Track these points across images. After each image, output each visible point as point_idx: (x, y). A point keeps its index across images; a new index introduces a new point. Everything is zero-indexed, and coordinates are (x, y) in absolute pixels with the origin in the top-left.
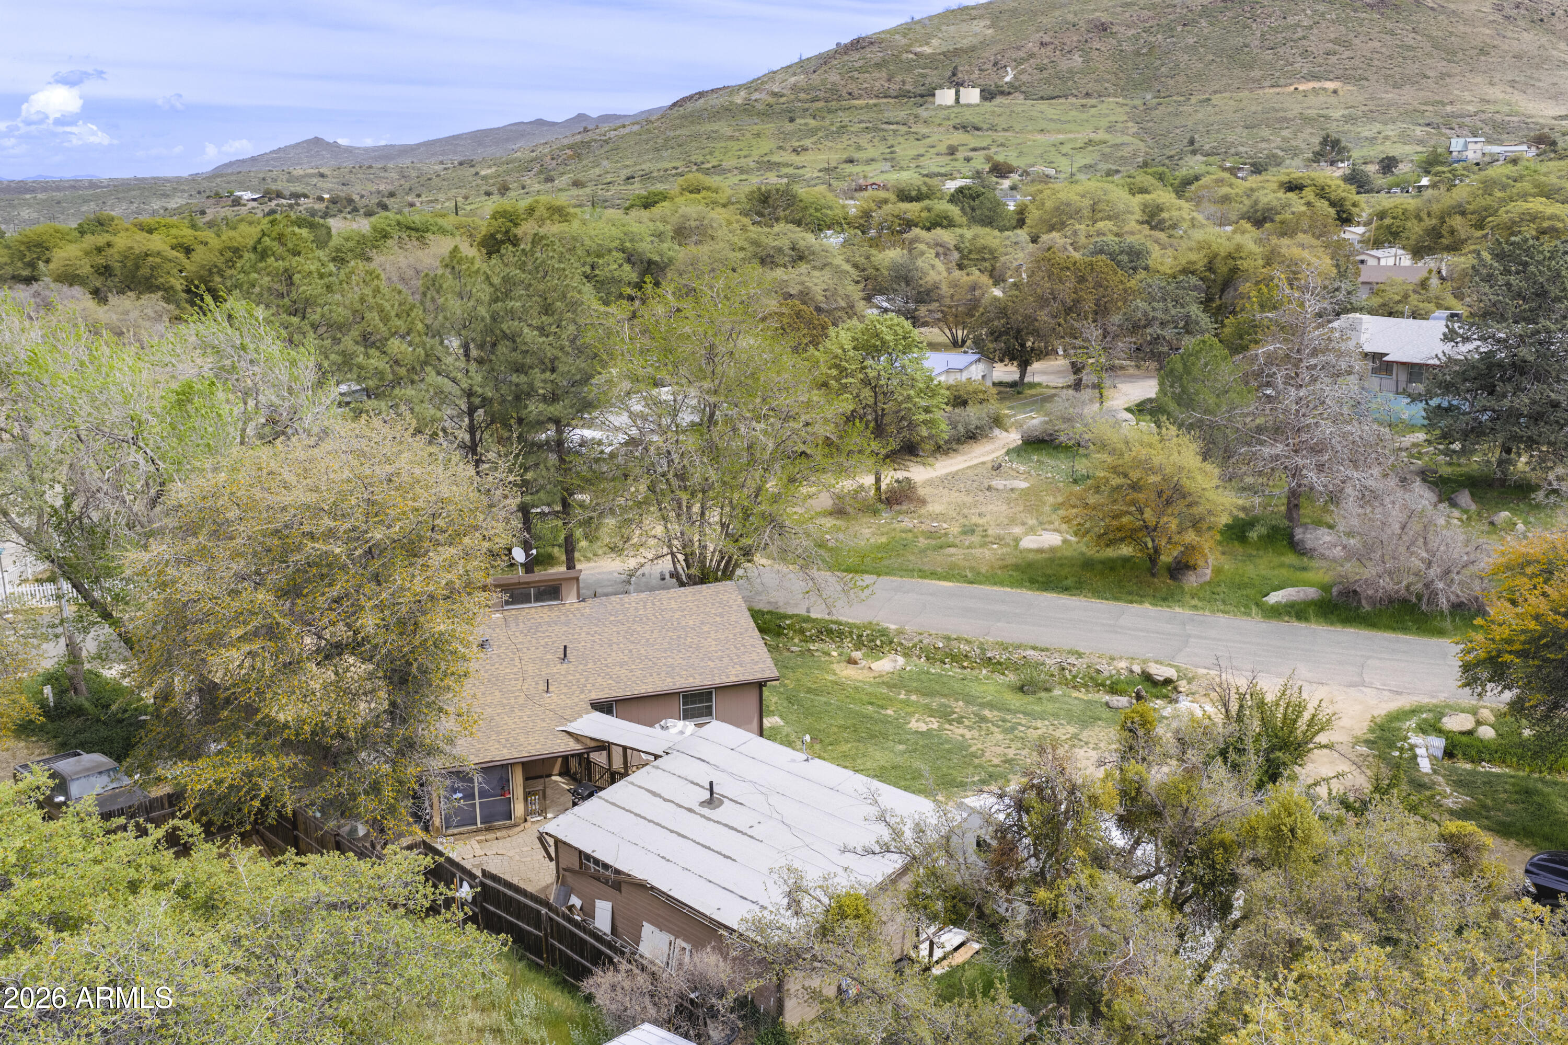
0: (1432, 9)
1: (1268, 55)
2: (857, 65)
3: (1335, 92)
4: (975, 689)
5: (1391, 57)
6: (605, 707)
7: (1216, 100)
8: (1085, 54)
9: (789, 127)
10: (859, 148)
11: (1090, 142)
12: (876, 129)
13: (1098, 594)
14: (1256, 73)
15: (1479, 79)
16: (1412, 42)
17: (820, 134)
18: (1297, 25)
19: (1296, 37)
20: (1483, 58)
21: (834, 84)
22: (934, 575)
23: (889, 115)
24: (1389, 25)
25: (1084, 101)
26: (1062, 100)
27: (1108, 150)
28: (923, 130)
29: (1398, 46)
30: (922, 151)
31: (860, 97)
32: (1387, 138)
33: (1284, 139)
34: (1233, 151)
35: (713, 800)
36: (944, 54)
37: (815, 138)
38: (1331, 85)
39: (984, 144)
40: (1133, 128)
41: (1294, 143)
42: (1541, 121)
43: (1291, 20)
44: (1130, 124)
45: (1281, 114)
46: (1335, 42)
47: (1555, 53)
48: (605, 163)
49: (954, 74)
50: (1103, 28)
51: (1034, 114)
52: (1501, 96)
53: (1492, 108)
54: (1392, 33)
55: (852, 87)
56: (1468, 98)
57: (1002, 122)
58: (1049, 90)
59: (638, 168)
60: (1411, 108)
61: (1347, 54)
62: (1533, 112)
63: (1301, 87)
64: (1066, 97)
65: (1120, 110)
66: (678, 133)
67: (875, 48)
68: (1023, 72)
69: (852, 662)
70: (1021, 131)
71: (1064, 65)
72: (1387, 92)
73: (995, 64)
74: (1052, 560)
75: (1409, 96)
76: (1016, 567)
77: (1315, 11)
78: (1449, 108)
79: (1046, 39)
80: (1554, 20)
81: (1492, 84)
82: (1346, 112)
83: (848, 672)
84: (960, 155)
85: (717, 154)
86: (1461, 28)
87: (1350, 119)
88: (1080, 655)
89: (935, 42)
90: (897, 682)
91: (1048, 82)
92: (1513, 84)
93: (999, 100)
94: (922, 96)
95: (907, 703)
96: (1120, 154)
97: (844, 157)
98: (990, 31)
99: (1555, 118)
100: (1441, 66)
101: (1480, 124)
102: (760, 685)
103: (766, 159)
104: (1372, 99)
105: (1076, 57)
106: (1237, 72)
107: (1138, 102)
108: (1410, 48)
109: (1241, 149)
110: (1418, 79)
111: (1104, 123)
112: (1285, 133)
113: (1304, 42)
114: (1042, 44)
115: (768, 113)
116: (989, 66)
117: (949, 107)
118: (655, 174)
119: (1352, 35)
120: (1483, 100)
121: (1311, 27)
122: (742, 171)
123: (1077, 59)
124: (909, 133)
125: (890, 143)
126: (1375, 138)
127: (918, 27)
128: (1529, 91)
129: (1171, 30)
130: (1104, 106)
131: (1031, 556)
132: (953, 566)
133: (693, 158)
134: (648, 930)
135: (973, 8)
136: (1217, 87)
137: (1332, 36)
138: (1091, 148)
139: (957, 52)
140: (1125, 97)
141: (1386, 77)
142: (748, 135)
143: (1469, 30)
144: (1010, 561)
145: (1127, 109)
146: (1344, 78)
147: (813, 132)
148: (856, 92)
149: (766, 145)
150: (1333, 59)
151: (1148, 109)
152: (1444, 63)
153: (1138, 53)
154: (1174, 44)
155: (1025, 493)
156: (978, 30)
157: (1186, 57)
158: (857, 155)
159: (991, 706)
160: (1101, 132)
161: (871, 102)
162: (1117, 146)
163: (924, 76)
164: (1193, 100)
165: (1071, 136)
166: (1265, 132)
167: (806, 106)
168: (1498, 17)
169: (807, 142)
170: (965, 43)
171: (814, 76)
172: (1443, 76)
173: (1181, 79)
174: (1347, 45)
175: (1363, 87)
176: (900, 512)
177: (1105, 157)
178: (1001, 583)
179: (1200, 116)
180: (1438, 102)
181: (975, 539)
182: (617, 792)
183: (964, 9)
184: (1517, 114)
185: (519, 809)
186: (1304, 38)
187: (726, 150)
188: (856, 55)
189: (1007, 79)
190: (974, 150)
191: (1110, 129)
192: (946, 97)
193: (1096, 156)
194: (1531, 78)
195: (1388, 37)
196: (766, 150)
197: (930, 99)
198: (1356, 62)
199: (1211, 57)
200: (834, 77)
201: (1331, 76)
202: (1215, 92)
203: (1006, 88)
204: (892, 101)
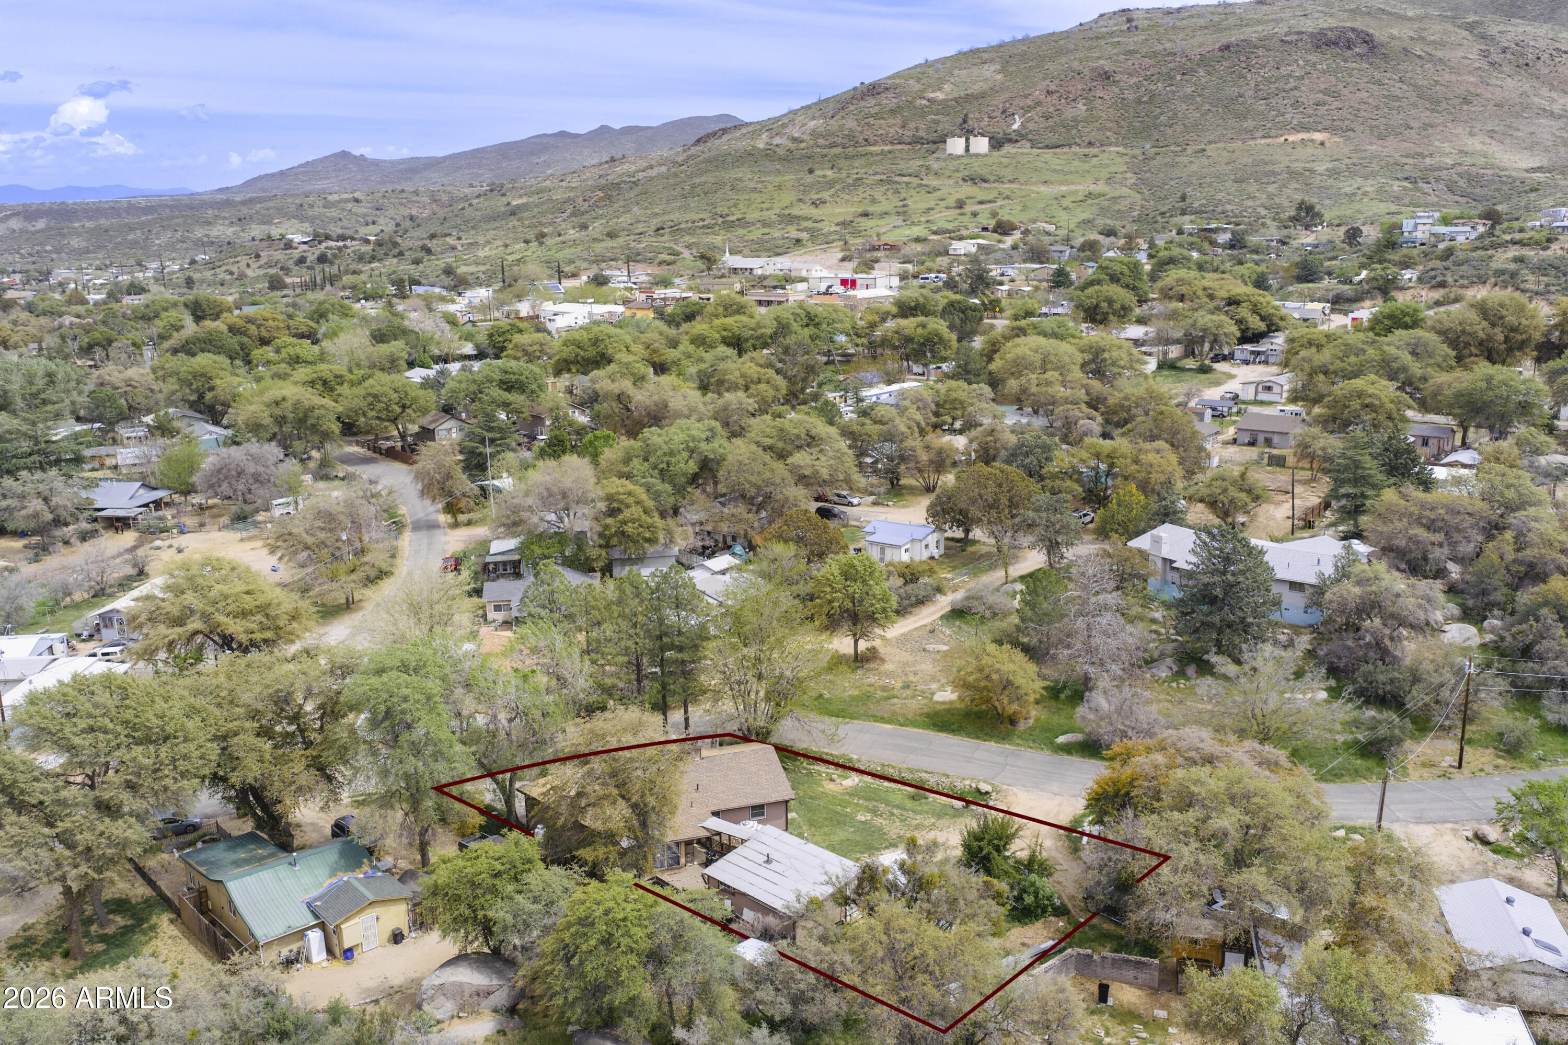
0: (1420, 57)
1: (1261, 106)
2: (873, 111)
3: (1322, 144)
4: (891, 797)
5: (1377, 108)
6: (716, 814)
7: (1211, 150)
8: (1089, 101)
9: (809, 179)
10: (874, 201)
11: (1090, 195)
12: (890, 182)
13: (969, 735)
14: (1249, 124)
15: (1459, 130)
16: (1398, 93)
17: (838, 187)
18: (1290, 76)
19: (1288, 87)
20: (1465, 107)
21: (851, 130)
22: (882, 720)
23: (902, 166)
24: (1377, 75)
25: (1086, 151)
26: (1066, 149)
27: (1106, 203)
28: (933, 182)
29: (1385, 97)
30: (932, 204)
31: (875, 143)
32: (1365, 194)
33: (1271, 196)
34: (1220, 209)
35: (769, 861)
36: (955, 100)
37: (832, 191)
38: (1318, 136)
39: (991, 197)
40: (1131, 179)
41: (1277, 200)
42: (1514, 174)
43: (1284, 70)
44: (1129, 175)
45: (1270, 168)
46: (1325, 92)
47: (1536, 100)
48: (636, 209)
49: (965, 121)
50: (1106, 76)
51: (1039, 164)
52: (1479, 147)
53: (1468, 160)
54: (1380, 83)
55: (868, 133)
56: (1448, 150)
57: (1008, 173)
58: (1054, 138)
59: (667, 218)
60: (1391, 160)
61: (1336, 104)
62: (1508, 164)
63: (1291, 138)
64: (1070, 146)
65: (1119, 160)
66: (703, 179)
67: (890, 94)
68: (1030, 119)
69: (832, 780)
70: (1026, 183)
71: (1069, 113)
72: (1371, 144)
73: (1004, 112)
74: (948, 710)
75: (1392, 148)
76: (928, 715)
77: (1307, 62)
78: (1428, 161)
79: (1053, 87)
80: (1539, 64)
81: (1471, 134)
82: (1330, 166)
83: (829, 787)
84: (969, 209)
85: (741, 206)
86: (1447, 77)
87: (1333, 173)
88: (948, 776)
89: (947, 87)
90: (854, 793)
91: (1053, 130)
92: (1491, 134)
93: (1008, 149)
94: (934, 142)
95: (857, 805)
96: (1117, 207)
97: (860, 210)
98: (999, 77)
99: (1527, 171)
100: (1426, 116)
101: (1455, 177)
102: (787, 802)
103: (787, 212)
104: (1356, 151)
105: (1080, 106)
106: (1231, 122)
107: (1137, 152)
108: (1397, 98)
109: (1228, 207)
110: (1402, 130)
111: (1104, 174)
112: (1271, 189)
113: (1296, 93)
114: (1049, 93)
115: (787, 159)
116: (997, 113)
117: (959, 157)
118: (683, 226)
119: (1341, 85)
120: (1461, 151)
121: (1302, 78)
122: (765, 224)
123: (1081, 107)
124: (921, 185)
125: (903, 196)
126: (1354, 194)
127: (931, 71)
128: (1508, 141)
129: (1171, 78)
130: (1106, 155)
131: (939, 707)
132: (894, 713)
133: (719, 210)
134: (746, 910)
135: (984, 50)
136: (1212, 138)
137: (1323, 86)
138: (1090, 201)
139: (968, 98)
140: (1126, 146)
141: (1372, 128)
142: (770, 187)
143: (1454, 78)
144: (926, 710)
145: (1127, 159)
146: (1331, 129)
147: (830, 184)
148: (872, 139)
149: (788, 197)
150: (1322, 110)
151: (1147, 159)
152: (1428, 113)
153: (1139, 101)
154: (1174, 92)
155: (946, 654)
156: (988, 74)
157: (1184, 106)
158: (871, 209)
159: (898, 807)
160: (1101, 183)
161: (886, 148)
162: (1115, 199)
163: (936, 122)
164: (1190, 150)
165: (1073, 188)
166: (1252, 187)
167: (825, 151)
168: (1483, 64)
169: (825, 195)
170: (976, 89)
171: (832, 122)
172: (1426, 126)
173: (1179, 128)
174: (1336, 95)
175: (1349, 138)
176: (868, 670)
177: (1104, 211)
178: (918, 727)
179: (1194, 167)
180: (1418, 154)
181: (909, 692)
182: (730, 856)
183: (975, 52)
184: (1492, 167)
185: (683, 860)
186: (1296, 88)
187: (750, 203)
188: (872, 101)
189: (1015, 127)
190: (981, 203)
191: (1109, 180)
192: (956, 145)
193: (1095, 209)
194: (1510, 127)
195: (1375, 87)
196: (787, 203)
197: (941, 146)
198: (1344, 113)
199: (1207, 107)
200: (851, 123)
201: (1320, 127)
202: (1210, 142)
203: (1013, 136)
204: (906, 147)
